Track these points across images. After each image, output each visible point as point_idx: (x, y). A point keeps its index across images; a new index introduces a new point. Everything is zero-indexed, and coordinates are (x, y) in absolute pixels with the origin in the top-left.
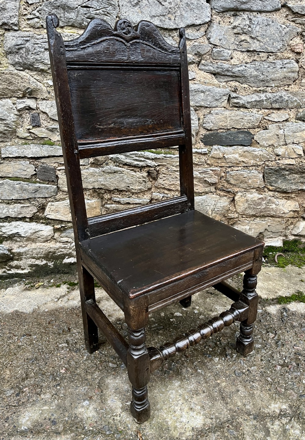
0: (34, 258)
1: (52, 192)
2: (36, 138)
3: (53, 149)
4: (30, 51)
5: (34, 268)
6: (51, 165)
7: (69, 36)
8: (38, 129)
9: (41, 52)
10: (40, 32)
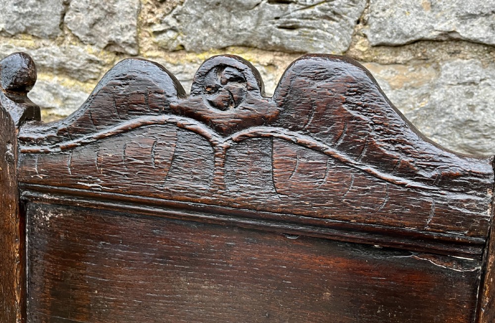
10: (178, 59)
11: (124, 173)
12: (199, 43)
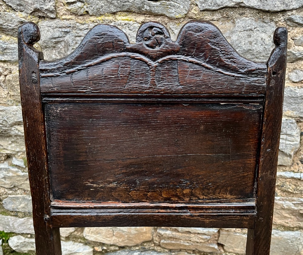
10: (85, 20)
11: (103, 83)
12: (98, 10)
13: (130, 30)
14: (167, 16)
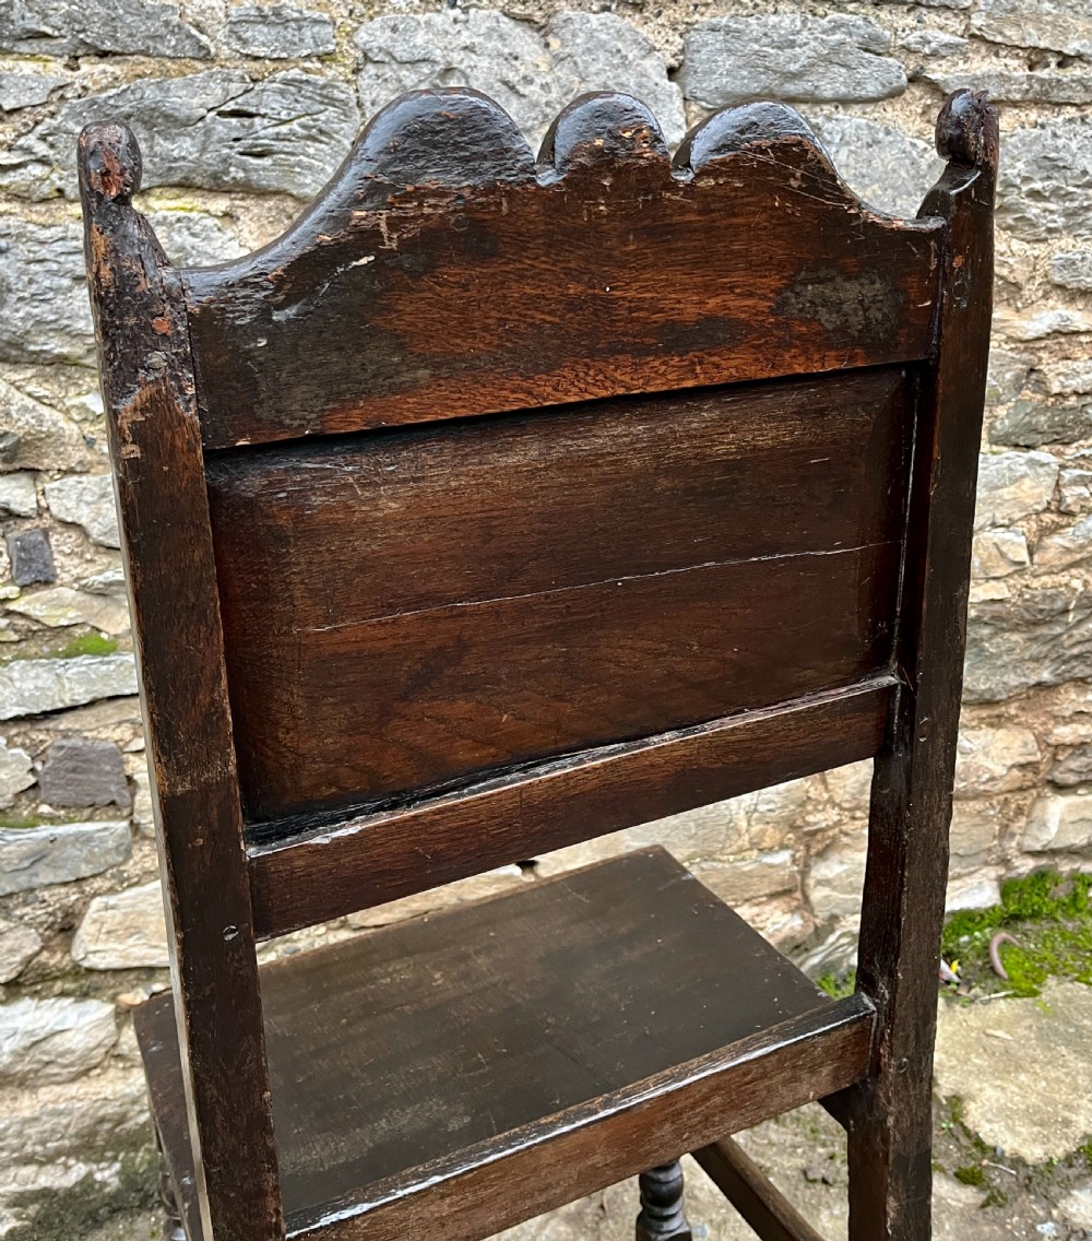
0: (28, 1160)
1: (108, 851)
2: (35, 632)
3: (112, 667)
4: (10, 291)
5: (33, 1210)
6: (103, 736)
7: (171, 224)
8: (45, 594)
9: (57, 290)
10: (52, 215)
13: (193, 235)
14: (291, 195)
